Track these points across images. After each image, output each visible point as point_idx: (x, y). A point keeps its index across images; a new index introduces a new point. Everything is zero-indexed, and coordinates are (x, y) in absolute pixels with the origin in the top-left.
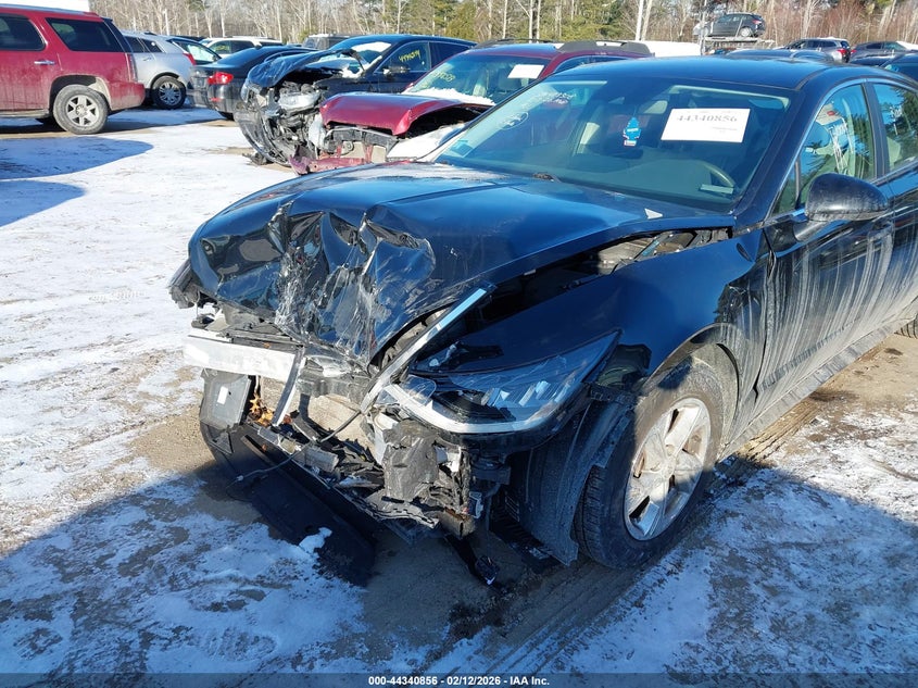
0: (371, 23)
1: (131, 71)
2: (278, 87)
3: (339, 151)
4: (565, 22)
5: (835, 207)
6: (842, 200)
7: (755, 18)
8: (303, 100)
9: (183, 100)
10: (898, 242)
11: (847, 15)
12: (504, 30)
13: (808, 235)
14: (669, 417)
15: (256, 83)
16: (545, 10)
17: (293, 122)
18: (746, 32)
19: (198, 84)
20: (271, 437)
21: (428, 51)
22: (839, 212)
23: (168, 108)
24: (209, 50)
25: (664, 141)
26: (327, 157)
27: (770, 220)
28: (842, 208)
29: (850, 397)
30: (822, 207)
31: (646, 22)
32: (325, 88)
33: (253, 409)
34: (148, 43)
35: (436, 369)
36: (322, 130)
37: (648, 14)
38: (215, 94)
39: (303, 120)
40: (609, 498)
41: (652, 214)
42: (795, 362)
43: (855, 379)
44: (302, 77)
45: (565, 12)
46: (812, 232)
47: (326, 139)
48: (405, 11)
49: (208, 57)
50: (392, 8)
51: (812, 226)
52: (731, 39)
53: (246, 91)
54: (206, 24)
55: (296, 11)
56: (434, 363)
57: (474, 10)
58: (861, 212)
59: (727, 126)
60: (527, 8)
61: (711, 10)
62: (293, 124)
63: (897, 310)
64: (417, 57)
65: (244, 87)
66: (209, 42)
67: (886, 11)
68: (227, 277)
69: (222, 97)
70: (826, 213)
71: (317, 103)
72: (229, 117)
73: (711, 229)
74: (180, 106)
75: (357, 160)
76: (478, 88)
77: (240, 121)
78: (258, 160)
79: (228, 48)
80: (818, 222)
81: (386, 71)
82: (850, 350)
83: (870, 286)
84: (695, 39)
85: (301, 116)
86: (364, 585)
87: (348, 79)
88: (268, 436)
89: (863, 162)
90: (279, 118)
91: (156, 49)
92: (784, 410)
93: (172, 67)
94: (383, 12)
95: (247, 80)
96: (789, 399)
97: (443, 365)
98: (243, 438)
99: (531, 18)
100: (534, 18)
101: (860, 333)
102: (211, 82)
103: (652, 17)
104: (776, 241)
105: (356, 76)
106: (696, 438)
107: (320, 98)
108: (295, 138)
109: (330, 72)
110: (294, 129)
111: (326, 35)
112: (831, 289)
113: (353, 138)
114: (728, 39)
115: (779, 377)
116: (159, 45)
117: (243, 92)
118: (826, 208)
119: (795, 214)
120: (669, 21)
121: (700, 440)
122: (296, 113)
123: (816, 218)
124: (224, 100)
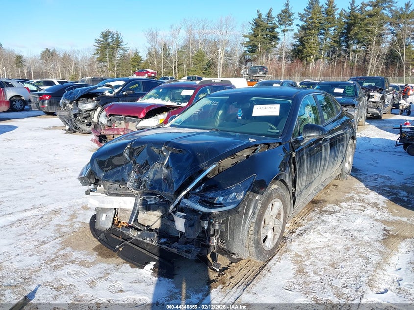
0: (103, 71)
1: (4, 96)
2: (78, 100)
3: (114, 125)
4: (188, 70)
5: (312, 134)
6: (313, 132)
7: (264, 67)
8: (90, 106)
9: (24, 107)
10: (331, 146)
11: (297, 65)
12: (163, 73)
13: (305, 144)
14: (271, 205)
15: (67, 99)
16: (179, 65)
17: (85, 114)
18: (261, 73)
19: (34, 100)
20: (126, 230)
21: (141, 84)
22: (313, 136)
23: (17, 111)
24: (33, 85)
25: (254, 116)
26: (108, 128)
27: (292, 140)
28: (313, 135)
29: (324, 201)
30: (308, 135)
31: (221, 69)
32: (99, 100)
33: (115, 222)
34: (8, 83)
35: (199, 192)
36: (106, 117)
37: (222, 66)
38: (43, 104)
39: (89, 114)
40: (256, 233)
41: (252, 140)
42: (306, 188)
43: (324, 196)
44: (88, 96)
45: (188, 66)
46: (306, 143)
47: (108, 121)
48: (118, 66)
49: (34, 88)
50: (112, 65)
51: (305, 141)
52: (256, 75)
53: (62, 102)
54: (24, 73)
55: (68, 67)
56: (198, 190)
57: (149, 65)
58: (320, 135)
59: (274, 110)
60: (172, 64)
61: (246, 64)
62: (85, 116)
63: (334, 170)
64: (137, 87)
65: (61, 101)
66: (33, 82)
67: (311, 64)
68: (107, 171)
69: (46, 106)
70: (309, 136)
71: (95, 107)
72: (53, 114)
73: (274, 143)
74: (23, 110)
75: (122, 128)
76: (167, 98)
77: (60, 115)
78: (70, 131)
79: (42, 84)
80: (307, 139)
81: (124, 93)
82: (321, 184)
83: (325, 161)
84: (242, 77)
85: (89, 112)
86: (173, 278)
87: (109, 96)
88: (125, 230)
89: (316, 120)
90: (79, 113)
91: (12, 86)
92: (305, 205)
93: (18, 93)
94: (109, 67)
95: (62, 98)
96: (305, 202)
97: (200, 191)
98: (111, 234)
99: (174, 68)
100: (175, 68)
101: (324, 178)
102: (41, 99)
103: (223, 67)
104: (295, 146)
105: (112, 95)
106: (279, 214)
107: (97, 104)
108: (86, 121)
109: (100, 94)
110: (85, 118)
111: (90, 78)
112: (314, 162)
113: (120, 119)
114: (254, 76)
115: (302, 193)
116: (13, 83)
117: (60, 103)
118: (309, 135)
119: (299, 137)
120: (231, 68)
121: (280, 214)
122: (87, 111)
123: (306, 138)
124: (47, 107)
